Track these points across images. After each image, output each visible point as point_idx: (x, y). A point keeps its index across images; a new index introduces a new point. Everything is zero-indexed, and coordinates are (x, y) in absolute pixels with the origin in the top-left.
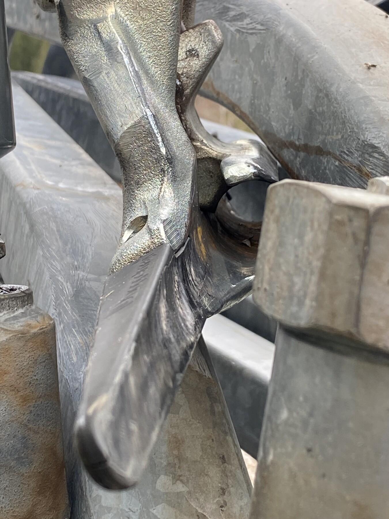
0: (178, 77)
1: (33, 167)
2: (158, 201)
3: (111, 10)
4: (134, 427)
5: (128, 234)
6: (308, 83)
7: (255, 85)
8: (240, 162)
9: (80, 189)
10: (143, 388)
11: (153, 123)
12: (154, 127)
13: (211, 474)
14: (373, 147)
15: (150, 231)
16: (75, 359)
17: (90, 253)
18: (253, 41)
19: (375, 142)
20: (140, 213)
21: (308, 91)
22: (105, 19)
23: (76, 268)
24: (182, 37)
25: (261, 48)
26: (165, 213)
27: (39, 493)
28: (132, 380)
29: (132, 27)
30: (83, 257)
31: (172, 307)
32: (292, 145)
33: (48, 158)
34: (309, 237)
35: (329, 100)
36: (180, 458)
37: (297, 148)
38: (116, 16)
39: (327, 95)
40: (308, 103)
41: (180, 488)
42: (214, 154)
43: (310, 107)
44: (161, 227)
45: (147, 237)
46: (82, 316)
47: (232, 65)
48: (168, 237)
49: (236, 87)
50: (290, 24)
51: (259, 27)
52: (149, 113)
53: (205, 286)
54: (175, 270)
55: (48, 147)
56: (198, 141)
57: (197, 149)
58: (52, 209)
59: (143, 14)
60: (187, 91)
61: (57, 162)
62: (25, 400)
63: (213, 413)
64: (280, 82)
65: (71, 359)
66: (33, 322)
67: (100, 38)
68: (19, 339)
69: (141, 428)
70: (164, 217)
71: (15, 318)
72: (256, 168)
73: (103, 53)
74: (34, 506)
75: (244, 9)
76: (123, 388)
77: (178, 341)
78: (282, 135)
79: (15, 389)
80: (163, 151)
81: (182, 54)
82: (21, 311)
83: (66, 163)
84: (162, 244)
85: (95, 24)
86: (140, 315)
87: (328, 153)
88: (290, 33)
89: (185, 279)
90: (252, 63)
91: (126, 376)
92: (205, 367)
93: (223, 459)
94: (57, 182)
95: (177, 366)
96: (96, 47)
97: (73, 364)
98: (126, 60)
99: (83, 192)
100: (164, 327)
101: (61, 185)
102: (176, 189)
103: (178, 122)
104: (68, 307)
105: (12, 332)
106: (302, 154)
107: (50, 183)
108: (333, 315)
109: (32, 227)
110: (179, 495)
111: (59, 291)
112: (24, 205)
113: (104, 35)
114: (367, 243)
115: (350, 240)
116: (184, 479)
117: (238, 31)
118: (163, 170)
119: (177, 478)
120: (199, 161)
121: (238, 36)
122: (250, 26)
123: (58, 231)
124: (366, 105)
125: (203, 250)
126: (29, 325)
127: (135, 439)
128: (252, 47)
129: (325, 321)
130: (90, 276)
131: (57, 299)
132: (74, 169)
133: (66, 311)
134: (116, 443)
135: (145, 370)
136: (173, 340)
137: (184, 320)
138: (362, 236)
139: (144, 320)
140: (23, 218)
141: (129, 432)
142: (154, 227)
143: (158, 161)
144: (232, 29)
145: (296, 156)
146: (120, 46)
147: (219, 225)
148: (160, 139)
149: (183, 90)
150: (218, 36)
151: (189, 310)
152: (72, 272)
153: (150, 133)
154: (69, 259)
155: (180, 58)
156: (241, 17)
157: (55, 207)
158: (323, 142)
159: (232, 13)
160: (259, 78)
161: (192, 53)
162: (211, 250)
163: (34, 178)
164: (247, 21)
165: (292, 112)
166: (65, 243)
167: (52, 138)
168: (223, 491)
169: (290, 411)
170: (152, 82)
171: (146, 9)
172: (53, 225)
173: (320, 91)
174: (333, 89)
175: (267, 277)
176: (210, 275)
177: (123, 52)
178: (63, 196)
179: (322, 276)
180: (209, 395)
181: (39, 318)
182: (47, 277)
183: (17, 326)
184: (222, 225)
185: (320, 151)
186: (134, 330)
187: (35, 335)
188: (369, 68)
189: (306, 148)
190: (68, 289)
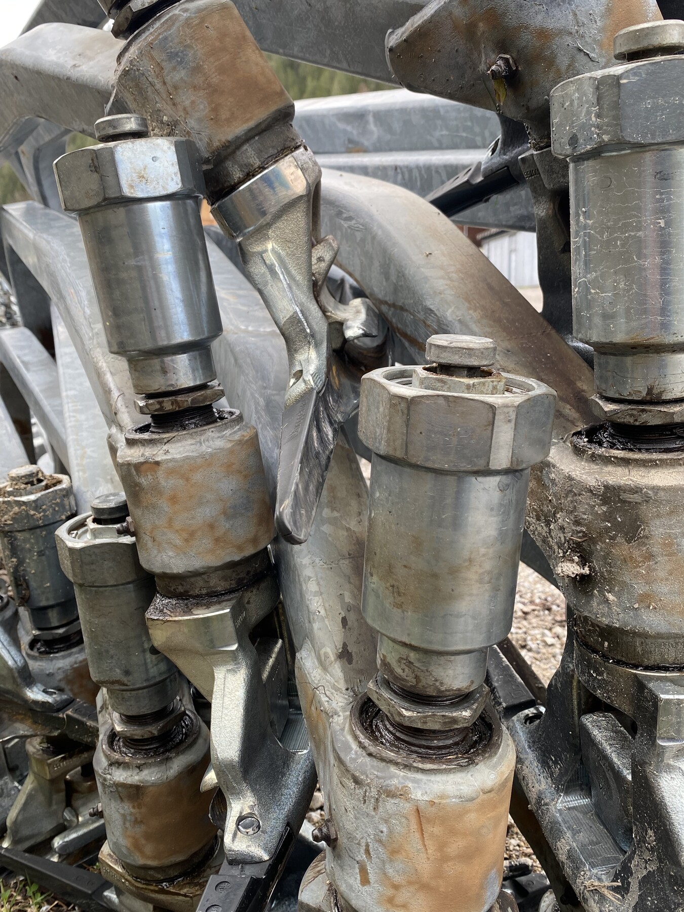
0: (313, 275)
1: (231, 316)
2: (308, 361)
3: (270, 245)
4: (303, 512)
5: (292, 381)
6: (392, 267)
7: (362, 263)
8: (354, 327)
9: (262, 330)
10: (306, 489)
11: (300, 315)
12: (302, 317)
13: (352, 504)
14: (431, 310)
15: (304, 381)
16: (270, 445)
17: (272, 376)
18: (359, 235)
19: (431, 307)
20: (298, 368)
21: (393, 271)
22: (266, 251)
23: (265, 388)
24: (313, 251)
25: (363, 240)
26: (312, 368)
27: (259, 525)
28: (300, 486)
29: (283, 253)
30: (269, 380)
31: (319, 430)
32: (386, 303)
33: (240, 307)
34: (381, 409)
35: (405, 279)
36: (334, 497)
37: (389, 305)
38: (273, 249)
39: (403, 276)
40: (393, 278)
41: (336, 514)
42: (339, 319)
43: (395, 281)
44: (311, 378)
45: (303, 385)
46: (272, 418)
47: (348, 249)
48: (315, 384)
49: (351, 263)
50: (380, 226)
51: (361, 227)
52: (298, 310)
53: (339, 407)
54: (320, 404)
55: (239, 296)
56: (329, 312)
57: (327, 317)
58: (247, 348)
59: (289, 245)
60: (320, 283)
61: (245, 308)
62: (245, 477)
63: (351, 469)
64: (376, 264)
65: (268, 445)
66: (245, 434)
67: (265, 263)
68: (239, 444)
69: (306, 511)
70: (311, 373)
71: (235, 432)
72: (363, 330)
73: (268, 273)
74: (257, 532)
75: (351, 214)
76: (296, 492)
77: (324, 452)
78: (380, 296)
79: (240, 472)
80: (308, 331)
81: (314, 260)
82: (238, 427)
83: (251, 309)
84: (312, 388)
85: (261, 254)
86: (302, 445)
87: (407, 310)
88: (380, 232)
89: (327, 408)
90: (359, 250)
91: (297, 485)
92: (345, 442)
93: (359, 496)
94: (247, 326)
95: (324, 468)
96: (263, 269)
97: (269, 448)
98: (281, 277)
99: (264, 332)
100: (316, 445)
101: (250, 329)
102: (318, 352)
103: (316, 306)
104: (263, 414)
105: (234, 441)
106: (392, 309)
107: (243, 327)
108: (395, 449)
109: (236, 360)
110: (336, 518)
111: (257, 404)
112: (229, 345)
113: (267, 262)
114: (408, 414)
115: (400, 414)
116: (338, 509)
117: (349, 227)
118: (309, 342)
119: (333, 509)
120: (330, 324)
121: (349, 230)
122: (356, 226)
123: (252, 364)
124: (426, 283)
125: (337, 381)
126: (243, 436)
127: (304, 518)
128: (358, 239)
129: (391, 453)
130: (274, 392)
131: (256, 408)
132: (257, 313)
133: (262, 416)
134: (295, 523)
135: (306, 477)
136: (321, 451)
137: (327, 435)
138: (406, 412)
139: (304, 447)
140: (230, 354)
141: (301, 515)
142: (306, 379)
143: (306, 337)
144: (346, 225)
145: (389, 310)
146: (278, 269)
147: (346, 357)
148: (305, 324)
149: (317, 282)
150: (335, 245)
151: (329, 429)
152: (263, 391)
153: (300, 321)
154: (260, 383)
155: (313, 263)
156: (350, 219)
157: (248, 346)
158: (403, 303)
159: (345, 215)
160: (364, 259)
161: (320, 259)
162: (342, 379)
163: (233, 325)
164: (353, 222)
165: (384, 283)
166: (257, 372)
167: (241, 289)
168: (360, 514)
169: (380, 493)
170: (298, 286)
171: (290, 242)
172: (248, 360)
173: (399, 272)
174: (407, 272)
175: (364, 426)
176: (341, 398)
177: (279, 272)
178: (253, 337)
179: (389, 431)
180: (349, 459)
181: (248, 430)
182: (248, 394)
183: (237, 437)
184: (348, 356)
185: (402, 309)
186: (299, 456)
187: (247, 441)
188: (427, 256)
189: (394, 305)
190: (262, 402)
